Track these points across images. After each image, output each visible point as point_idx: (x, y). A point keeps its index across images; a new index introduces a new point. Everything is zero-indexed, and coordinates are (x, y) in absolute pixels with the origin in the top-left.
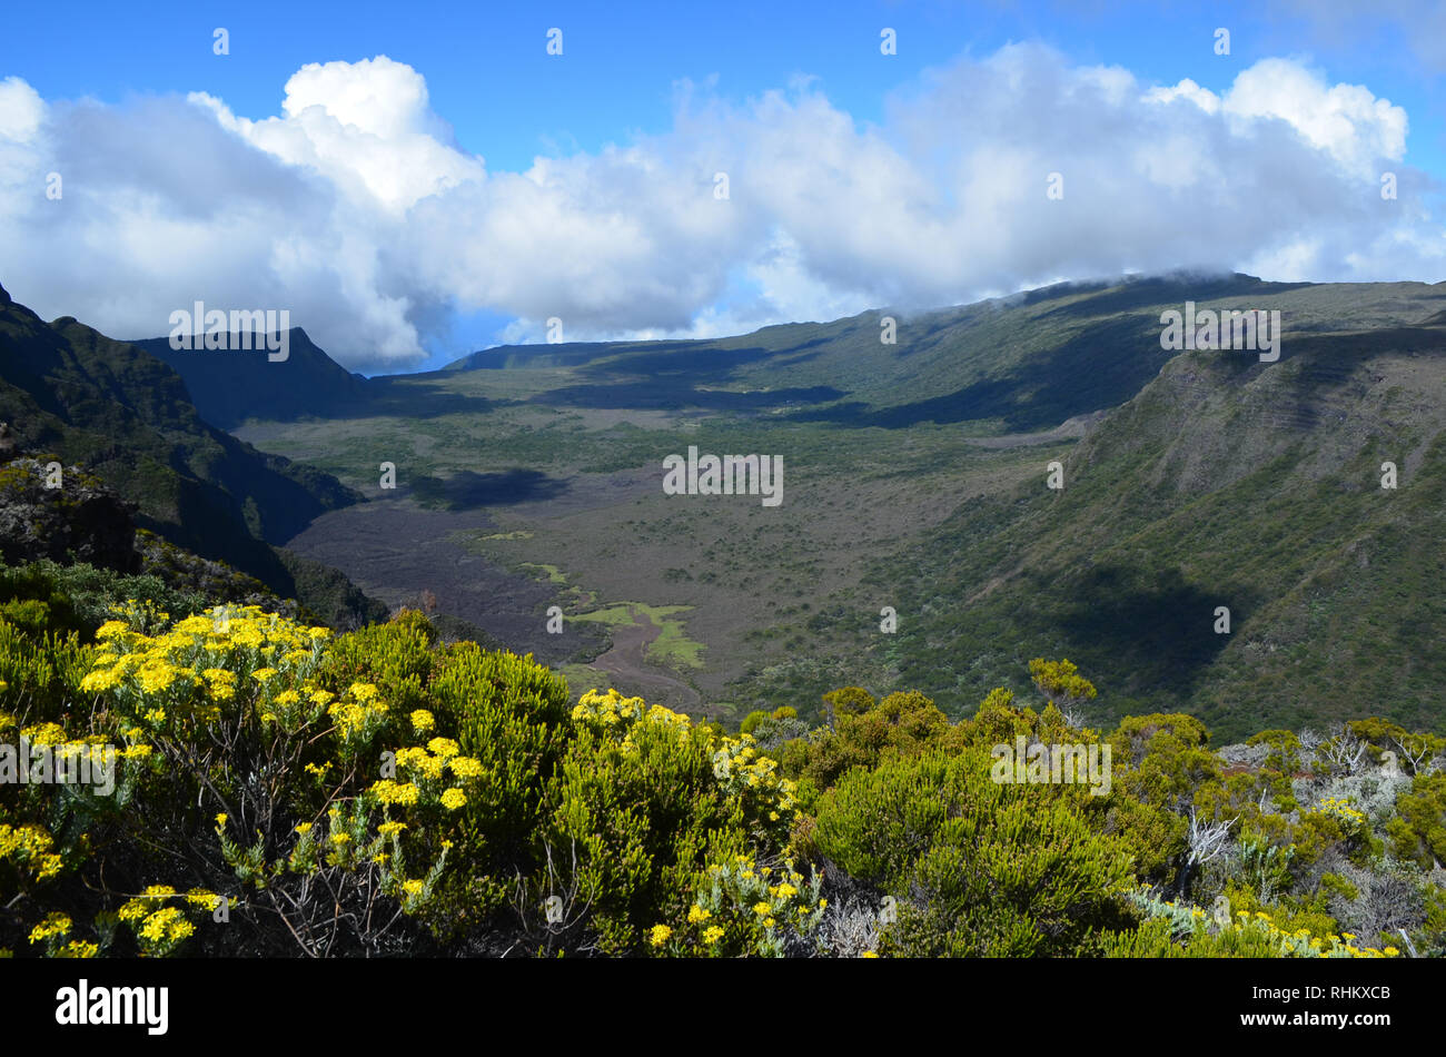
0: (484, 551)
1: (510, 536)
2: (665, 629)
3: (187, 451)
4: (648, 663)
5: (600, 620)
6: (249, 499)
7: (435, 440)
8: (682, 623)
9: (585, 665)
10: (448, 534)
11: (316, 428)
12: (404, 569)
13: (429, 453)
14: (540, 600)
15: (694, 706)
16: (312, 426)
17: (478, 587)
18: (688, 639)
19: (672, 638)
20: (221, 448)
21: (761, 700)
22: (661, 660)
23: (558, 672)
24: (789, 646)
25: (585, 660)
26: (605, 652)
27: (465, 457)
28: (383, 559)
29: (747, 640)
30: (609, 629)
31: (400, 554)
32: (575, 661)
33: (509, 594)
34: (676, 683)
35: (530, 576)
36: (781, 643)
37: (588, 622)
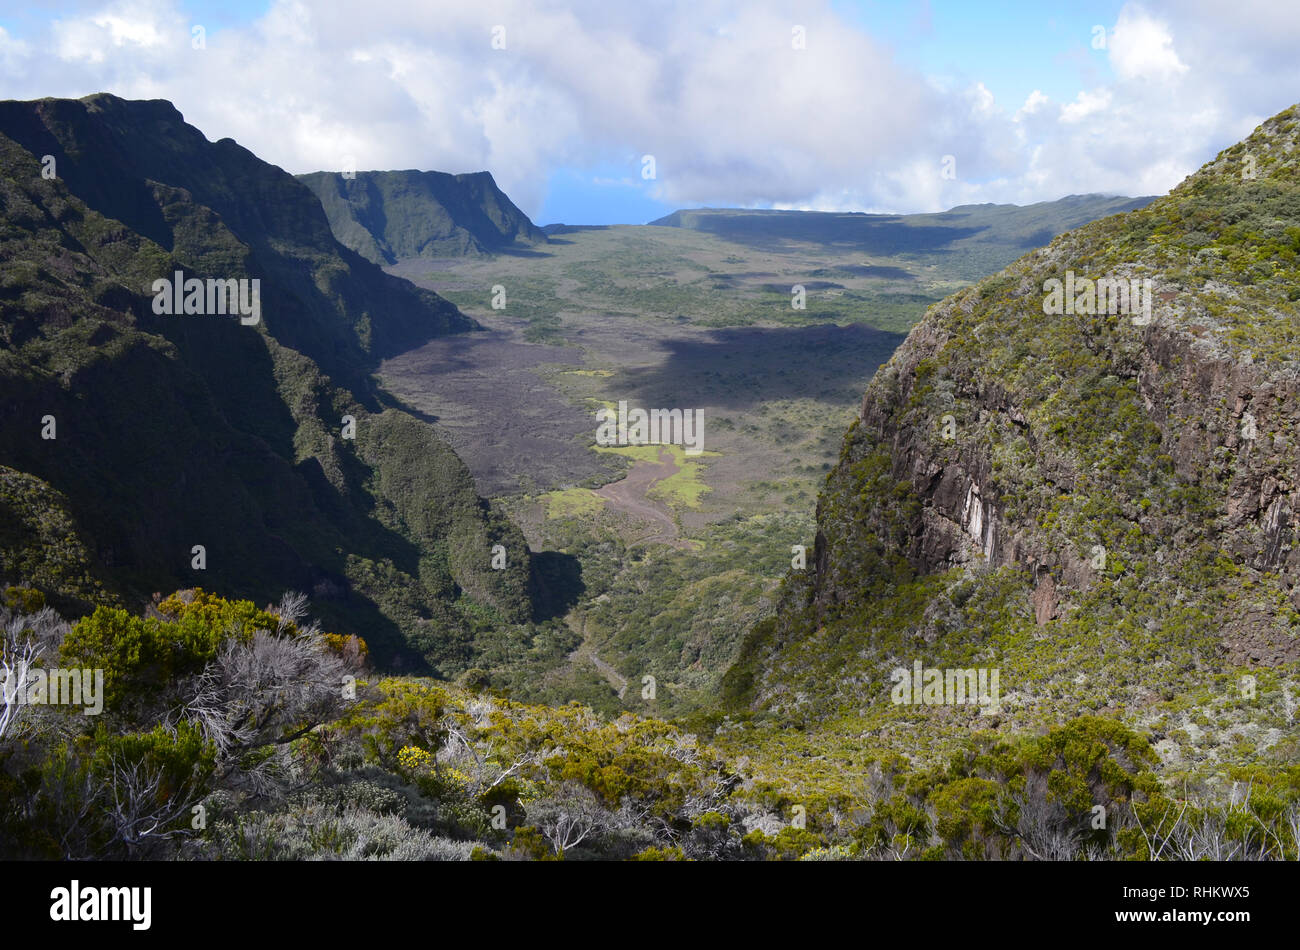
0: (559, 383)
1: (591, 374)
2: (682, 470)
3: (315, 264)
4: (648, 497)
5: (626, 454)
6: (365, 314)
7: (580, 285)
8: (702, 467)
9: (591, 491)
10: (536, 365)
11: (482, 266)
12: (481, 390)
13: (568, 296)
14: (582, 431)
15: (667, 538)
16: (479, 263)
17: (533, 413)
18: (698, 481)
19: (685, 478)
20: (346, 267)
21: (729, 542)
22: (662, 496)
23: (563, 493)
24: (789, 500)
25: (592, 486)
26: (616, 482)
27: (595, 302)
28: (467, 380)
29: (752, 489)
30: (630, 463)
31: (483, 377)
32: (582, 486)
33: (557, 422)
34: (662, 516)
35: (587, 409)
36: (783, 496)
37: (612, 454)
